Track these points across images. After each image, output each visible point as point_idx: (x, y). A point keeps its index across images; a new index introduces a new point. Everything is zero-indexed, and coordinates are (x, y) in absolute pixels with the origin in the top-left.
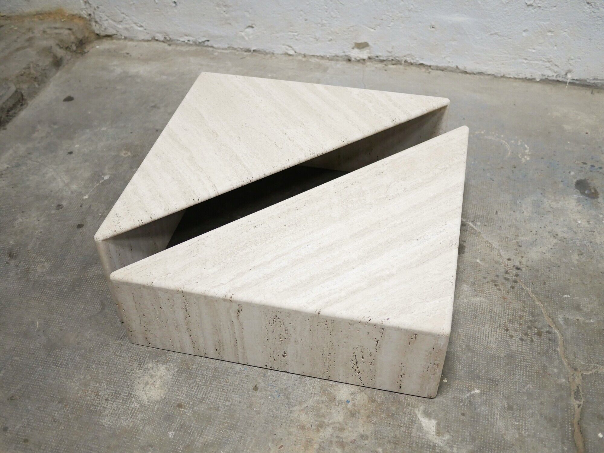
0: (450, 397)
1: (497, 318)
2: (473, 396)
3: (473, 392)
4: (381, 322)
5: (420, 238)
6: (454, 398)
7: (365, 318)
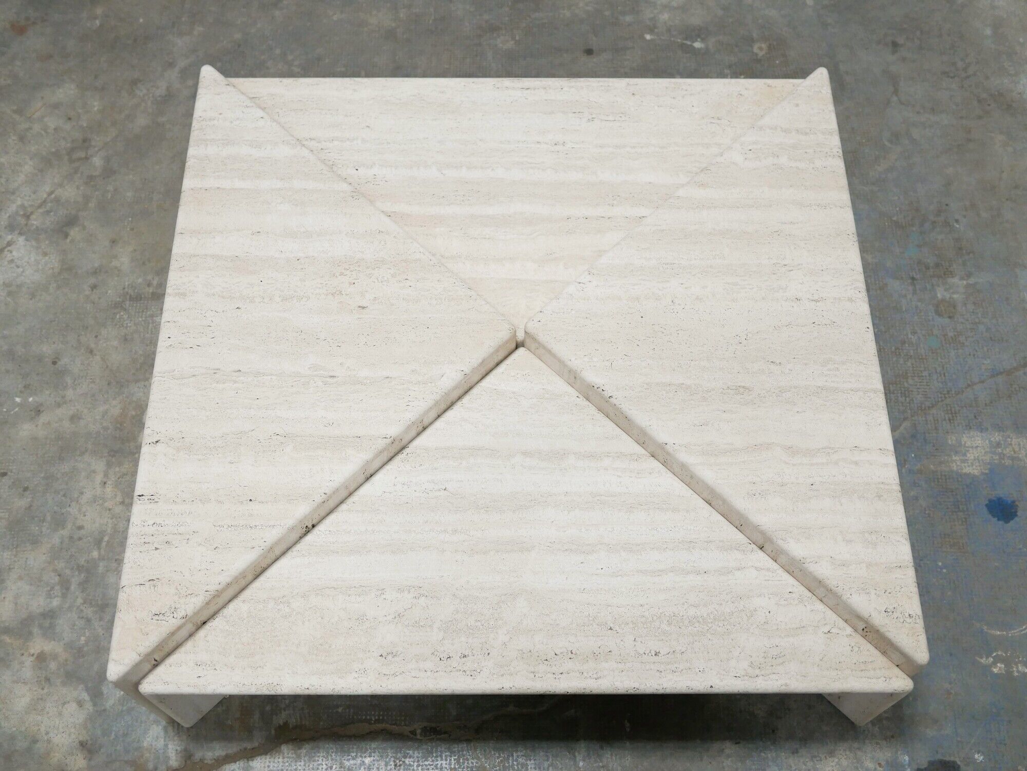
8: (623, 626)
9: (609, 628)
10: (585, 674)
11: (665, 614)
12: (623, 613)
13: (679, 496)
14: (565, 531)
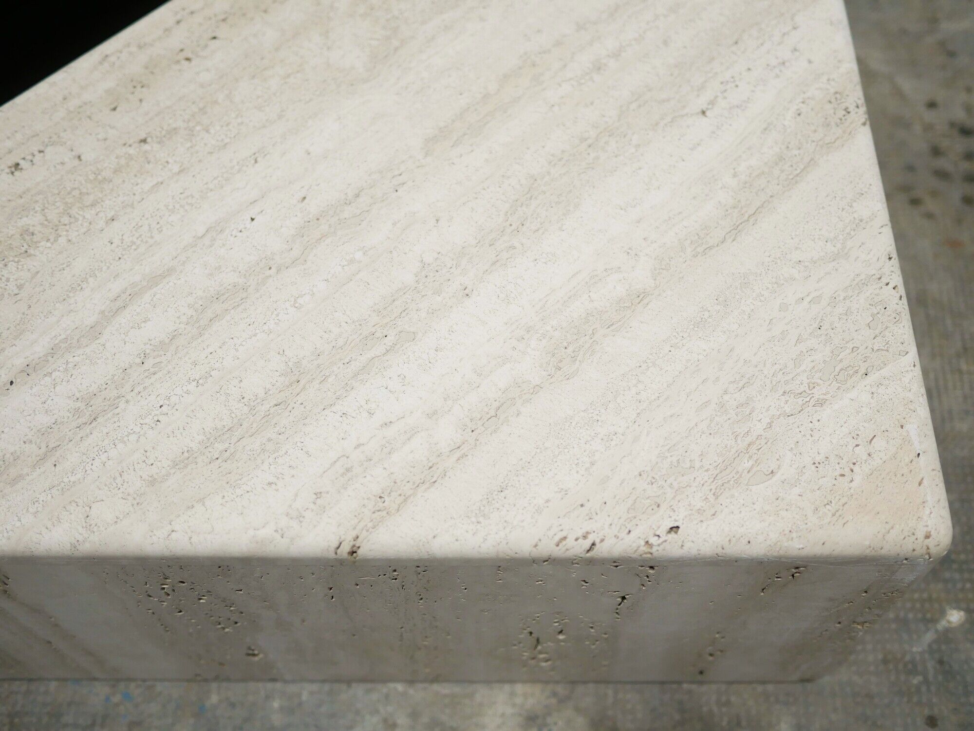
0: (871, 658)
1: (949, 322)
2: (946, 636)
3: (942, 625)
4: (644, 549)
5: (712, 103)
6: (885, 661)
7: (570, 542)
8: (123, 162)
9: (149, 140)
10: (134, 49)
11: (48, 240)
12: (139, 181)
13: (202, 501)
14: (394, 224)
